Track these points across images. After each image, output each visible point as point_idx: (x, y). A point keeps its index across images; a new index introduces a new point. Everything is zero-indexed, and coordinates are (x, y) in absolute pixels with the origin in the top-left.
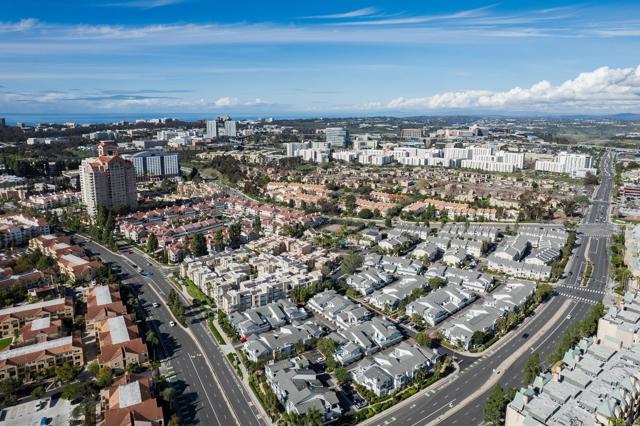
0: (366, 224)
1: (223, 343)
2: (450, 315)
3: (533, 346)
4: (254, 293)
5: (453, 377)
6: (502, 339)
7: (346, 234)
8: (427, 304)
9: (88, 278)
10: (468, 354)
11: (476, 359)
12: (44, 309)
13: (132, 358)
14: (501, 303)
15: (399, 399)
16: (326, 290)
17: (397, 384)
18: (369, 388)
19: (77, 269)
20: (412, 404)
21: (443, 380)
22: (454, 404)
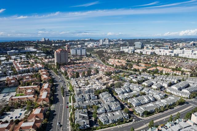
1: (71, 102)
2: (142, 104)
3: (165, 119)
4: (84, 90)
5: (131, 123)
6: (155, 115)
7: (125, 76)
8: (135, 100)
10: (140, 117)
11: (142, 119)
12: (32, 88)
13: (45, 103)
14: (162, 103)
15: (109, 126)
16: (106, 92)
17: (111, 122)
19: (45, 79)
20: (112, 129)
21: (127, 124)
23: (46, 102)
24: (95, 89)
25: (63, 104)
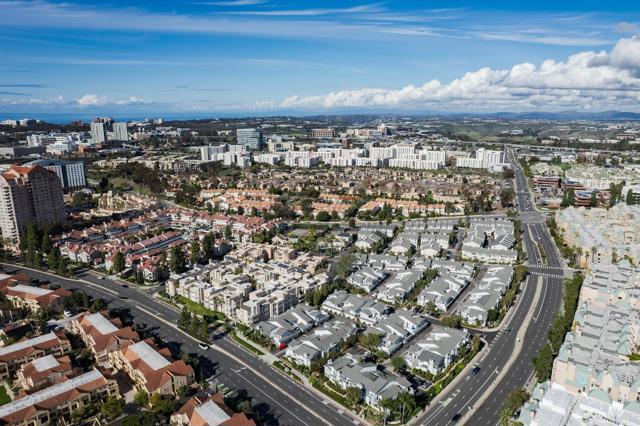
0: (330, 226)
1: (261, 353)
2: (454, 300)
3: (535, 315)
4: (271, 301)
5: (486, 349)
6: (508, 314)
8: (435, 293)
9: (58, 308)
10: (487, 330)
11: (496, 333)
12: (35, 347)
13: (181, 381)
14: (494, 285)
15: (454, 374)
16: (336, 291)
17: (447, 362)
18: (424, 370)
19: (41, 300)
20: (466, 376)
21: (479, 353)
22: (500, 370)
23: (185, 378)
24: (302, 293)
25: (241, 366)
